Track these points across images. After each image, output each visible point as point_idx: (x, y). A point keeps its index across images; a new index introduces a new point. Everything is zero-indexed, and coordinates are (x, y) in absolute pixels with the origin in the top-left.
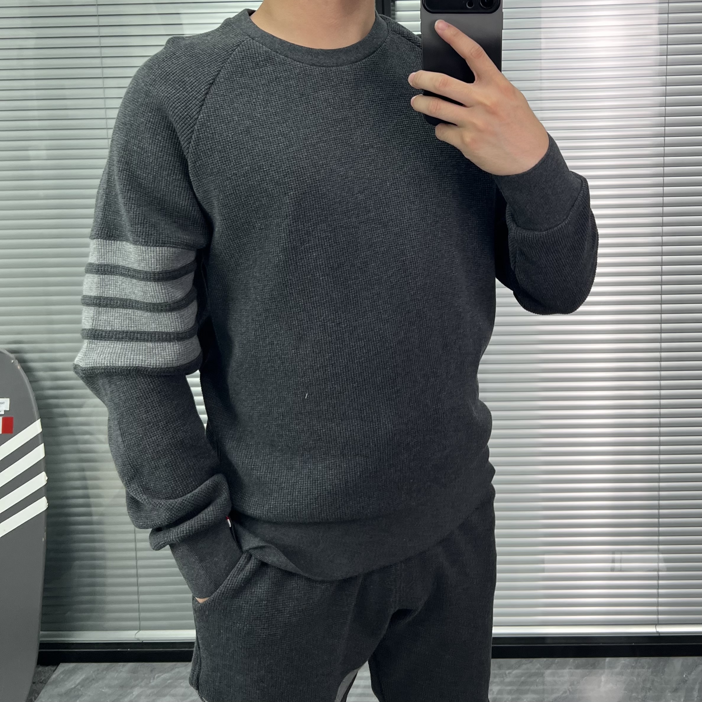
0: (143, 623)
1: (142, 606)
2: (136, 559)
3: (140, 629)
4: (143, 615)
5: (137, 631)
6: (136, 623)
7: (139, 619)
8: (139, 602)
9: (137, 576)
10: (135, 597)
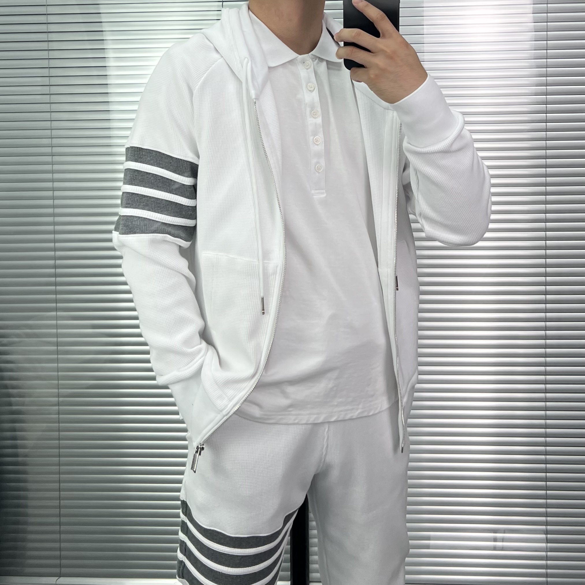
0: (64, 570)
1: (63, 553)
2: (60, 507)
3: (60, 575)
4: (64, 562)
5: (58, 578)
6: (57, 570)
7: (60, 566)
8: (60, 549)
9: (60, 524)
10: (57, 545)
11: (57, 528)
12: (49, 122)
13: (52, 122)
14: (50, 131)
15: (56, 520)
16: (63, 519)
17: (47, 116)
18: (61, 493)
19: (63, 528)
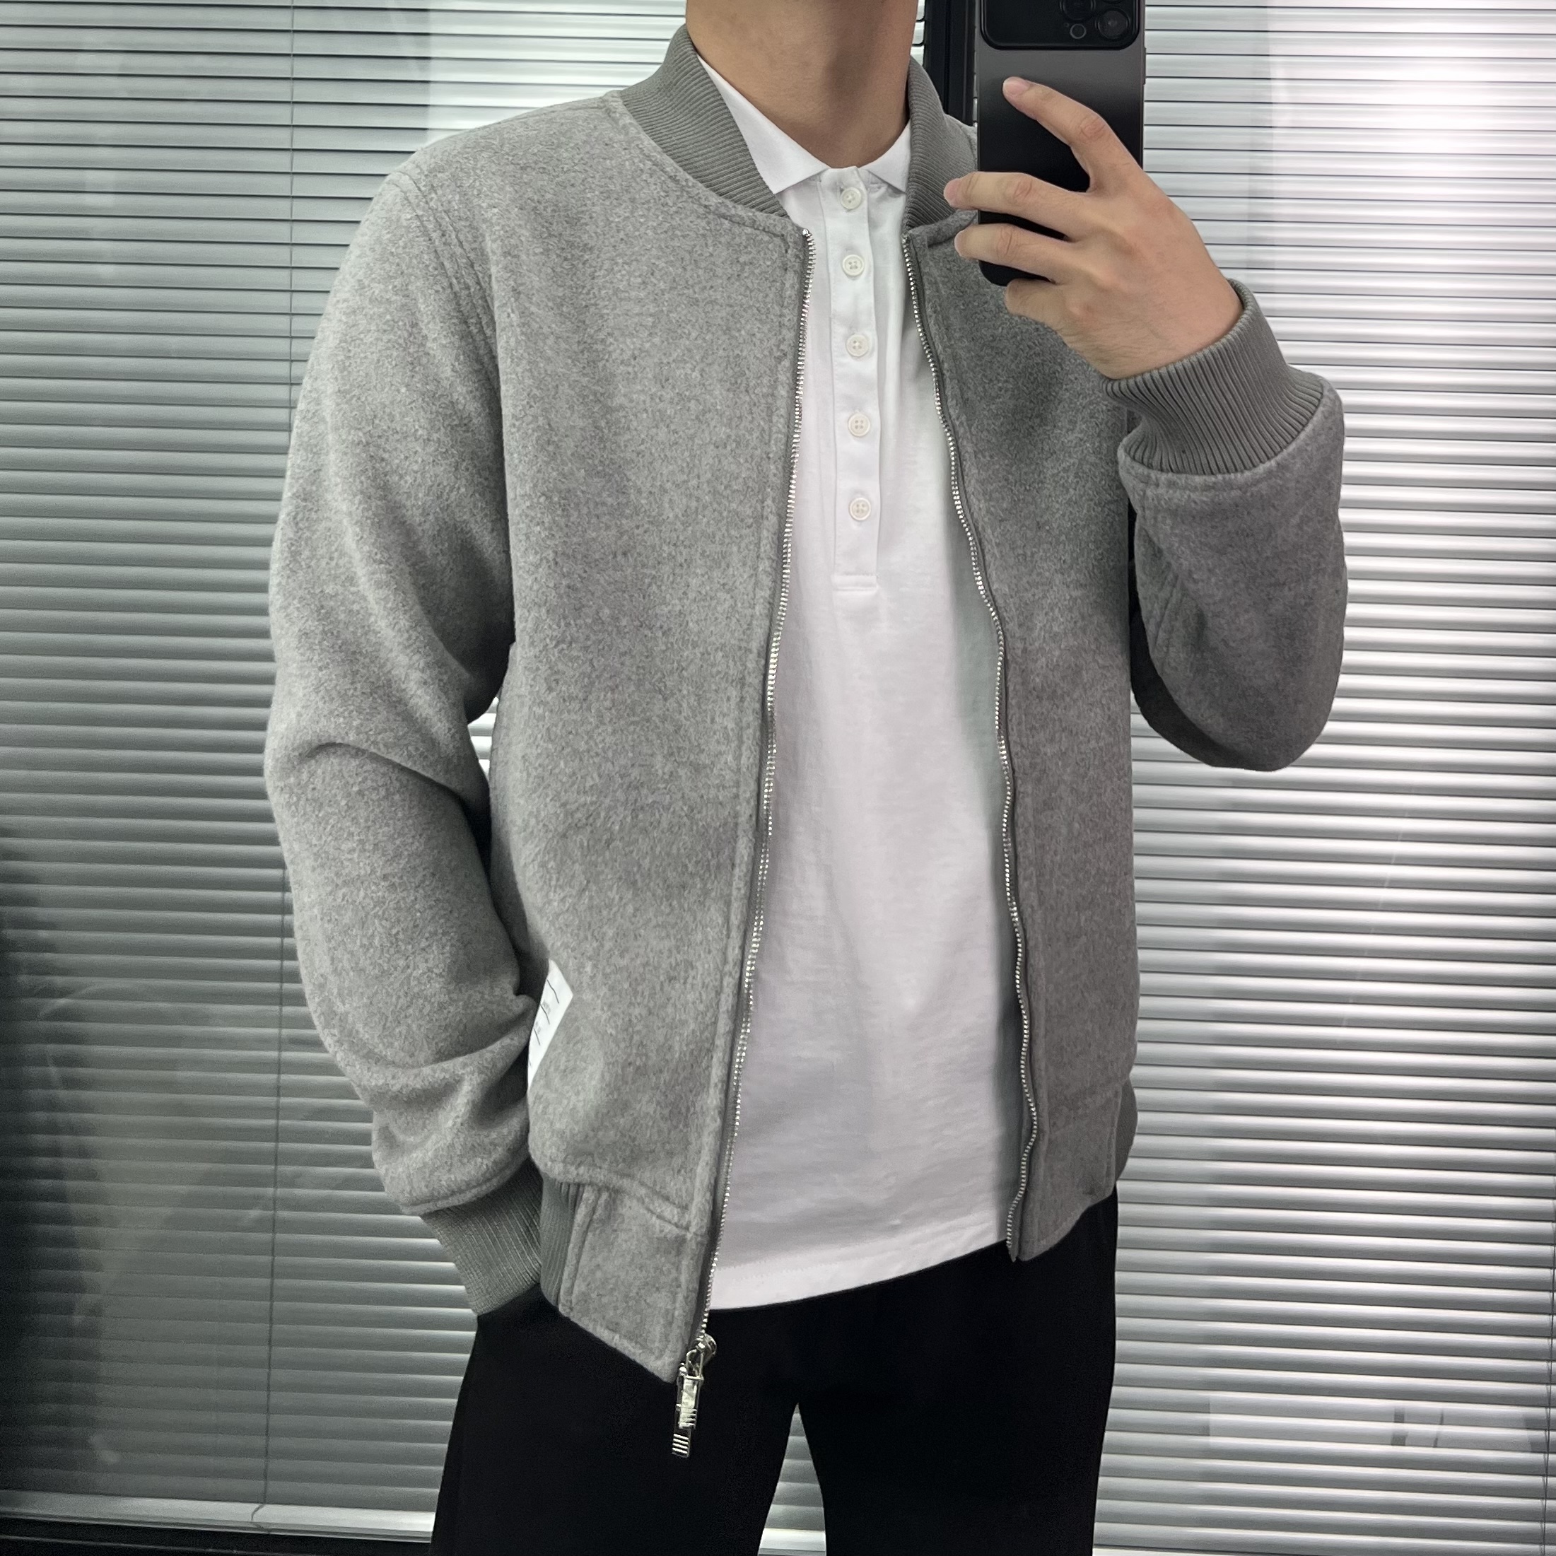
1: (277, 1443)
2: (271, 1319)
3: (264, 1499)
4: (276, 1465)
5: (257, 1506)
7: (265, 1475)
8: (267, 1432)
9: (269, 1364)
10: (259, 1419)
11: (259, 1374)
12: (288, 295)
13: (294, 294)
14: (286, 319)
15: (262, 1351)
16: (280, 1352)
17: (280, 279)
18: (276, 1281)
19: (280, 1375)
